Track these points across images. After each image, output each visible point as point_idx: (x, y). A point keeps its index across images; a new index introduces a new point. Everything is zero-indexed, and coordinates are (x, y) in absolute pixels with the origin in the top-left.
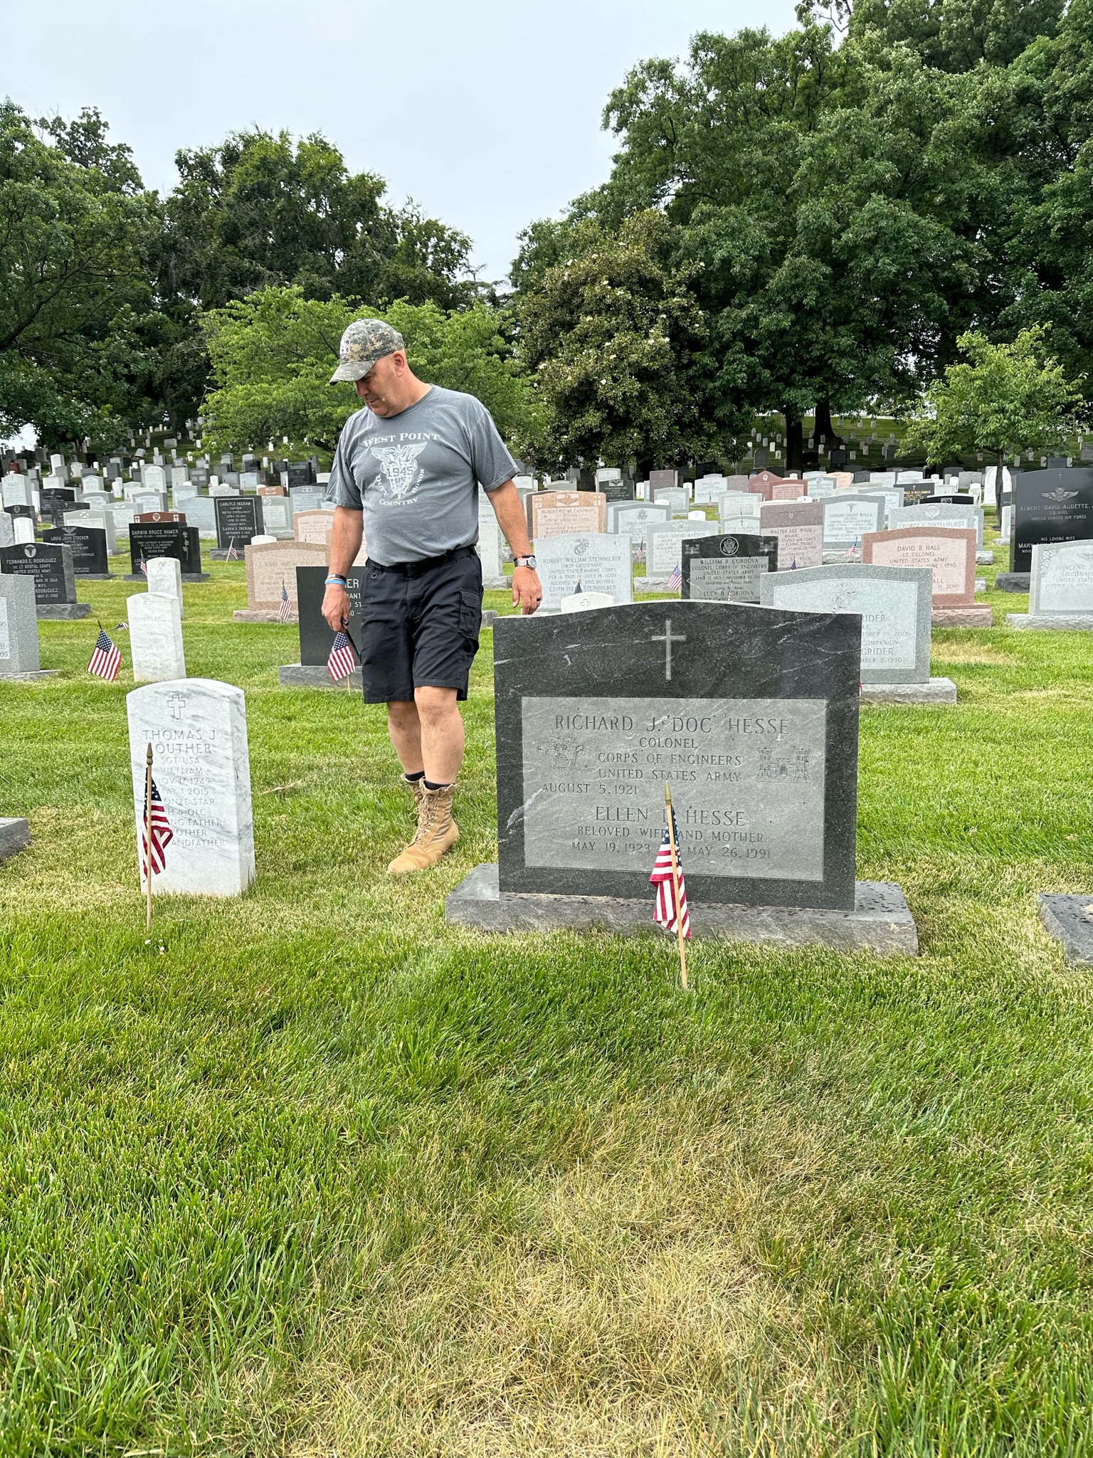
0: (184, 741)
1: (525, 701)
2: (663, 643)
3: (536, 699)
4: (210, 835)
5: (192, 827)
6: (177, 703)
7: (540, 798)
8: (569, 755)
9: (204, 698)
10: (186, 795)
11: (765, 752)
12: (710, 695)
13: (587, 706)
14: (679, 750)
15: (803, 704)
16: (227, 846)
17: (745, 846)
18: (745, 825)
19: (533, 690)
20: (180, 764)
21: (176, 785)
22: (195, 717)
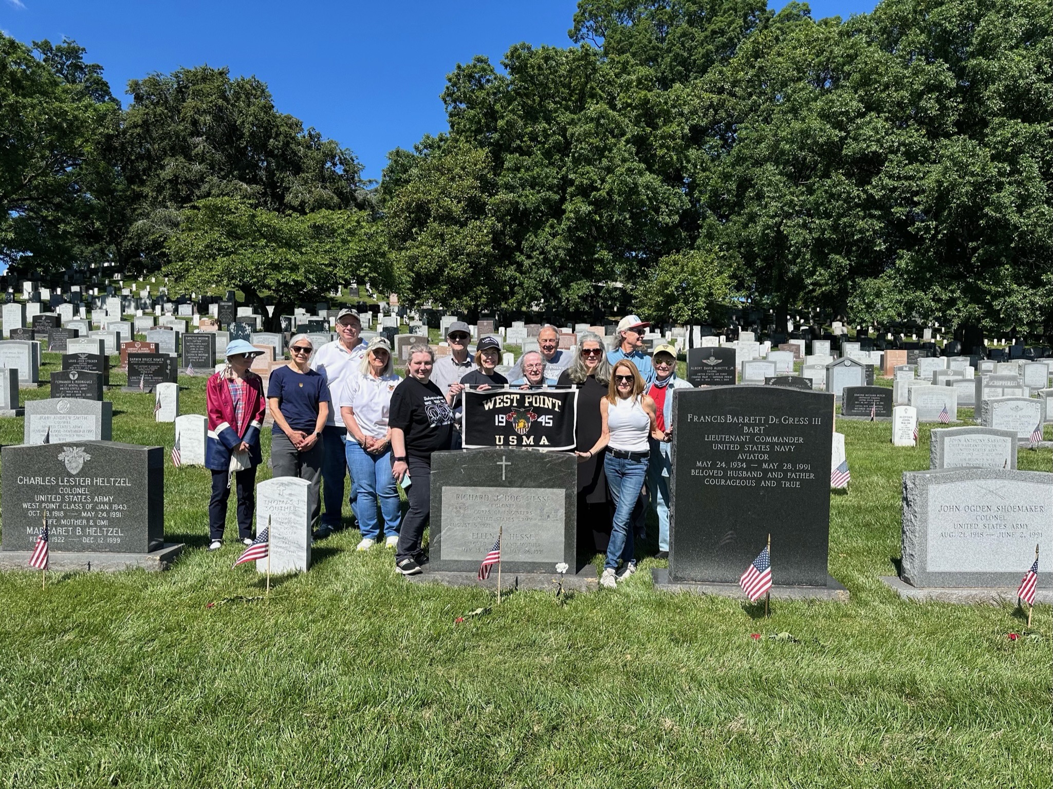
0: (283, 505)
1: (443, 488)
2: (501, 466)
3: (448, 488)
4: (292, 549)
5: (284, 545)
6: (282, 488)
7: (449, 529)
8: (462, 511)
9: (294, 486)
10: (282, 530)
11: (542, 510)
12: (520, 487)
13: (470, 490)
14: (507, 509)
15: (555, 490)
16: (300, 554)
17: (533, 549)
18: (533, 540)
19: (447, 484)
20: (281, 516)
21: (278, 526)
22: (290, 494)
